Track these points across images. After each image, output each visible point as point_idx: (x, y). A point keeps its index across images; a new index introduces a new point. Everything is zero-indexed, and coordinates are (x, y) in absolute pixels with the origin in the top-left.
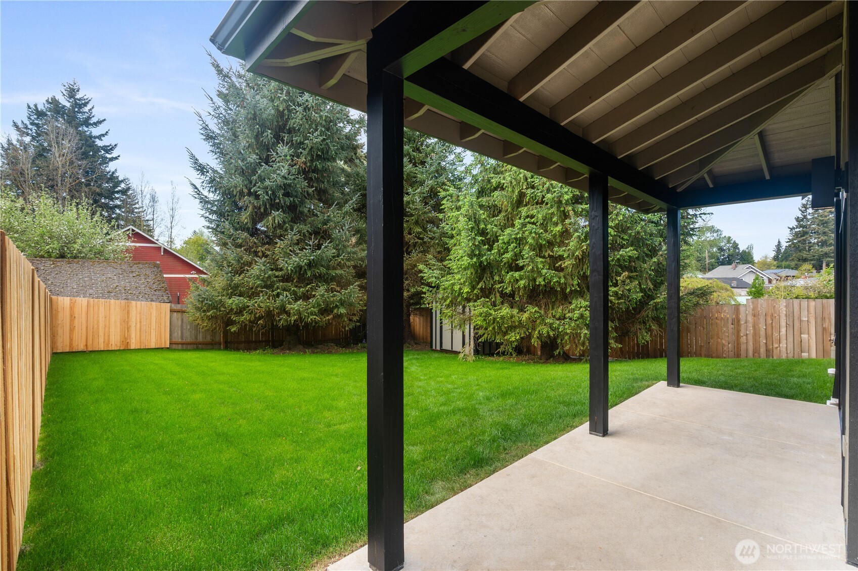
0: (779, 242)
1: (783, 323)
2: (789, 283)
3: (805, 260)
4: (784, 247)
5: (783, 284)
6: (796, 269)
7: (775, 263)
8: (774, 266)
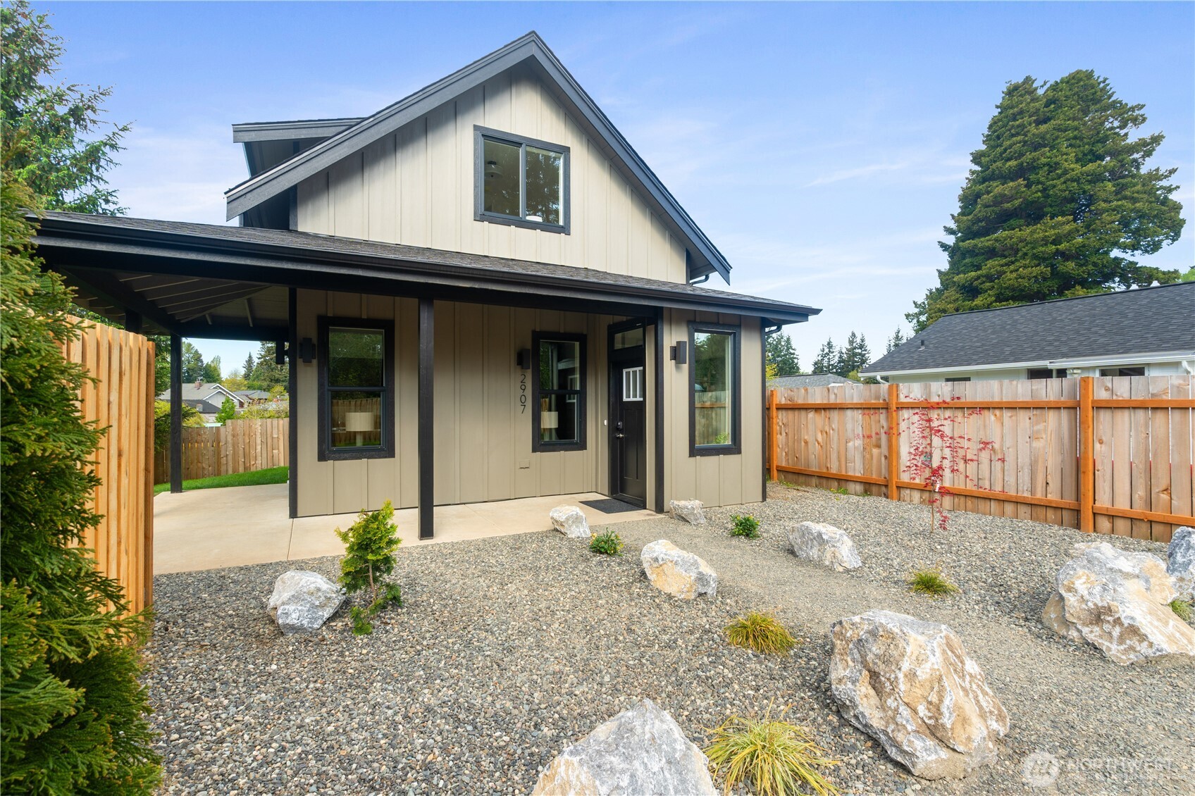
0: (250, 357)
1: (259, 441)
2: (261, 407)
3: (277, 381)
4: (255, 364)
5: (255, 408)
6: (269, 391)
7: (246, 382)
8: (245, 386)
